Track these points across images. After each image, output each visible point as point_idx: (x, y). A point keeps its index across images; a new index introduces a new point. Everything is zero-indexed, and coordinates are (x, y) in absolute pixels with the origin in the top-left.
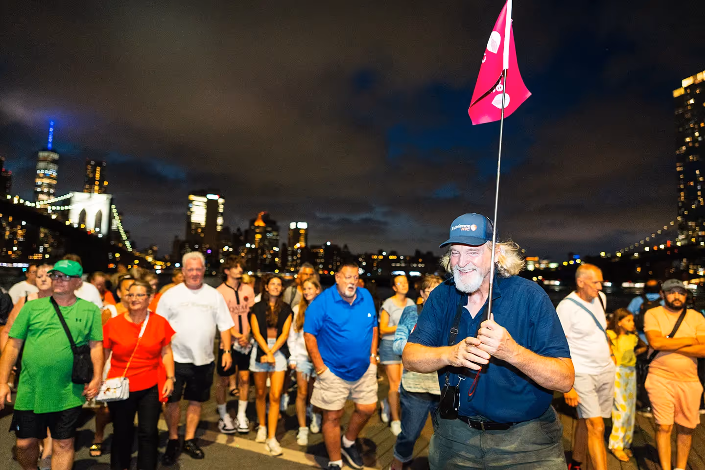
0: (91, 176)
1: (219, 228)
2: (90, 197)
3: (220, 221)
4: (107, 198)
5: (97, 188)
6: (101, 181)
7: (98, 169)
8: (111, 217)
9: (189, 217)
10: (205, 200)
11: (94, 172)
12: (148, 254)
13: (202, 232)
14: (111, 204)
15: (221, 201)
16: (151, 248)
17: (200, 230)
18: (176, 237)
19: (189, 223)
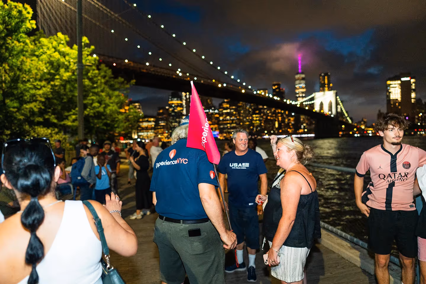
0: (323, 82)
1: (413, 101)
2: (324, 94)
3: (413, 95)
4: (334, 93)
5: (326, 89)
6: (329, 84)
7: (326, 77)
8: (337, 104)
9: (388, 96)
10: (399, 82)
11: (324, 80)
12: (362, 124)
13: (399, 105)
14: (336, 96)
15: (413, 80)
16: (363, 120)
17: (397, 104)
18: (380, 111)
19: (389, 100)
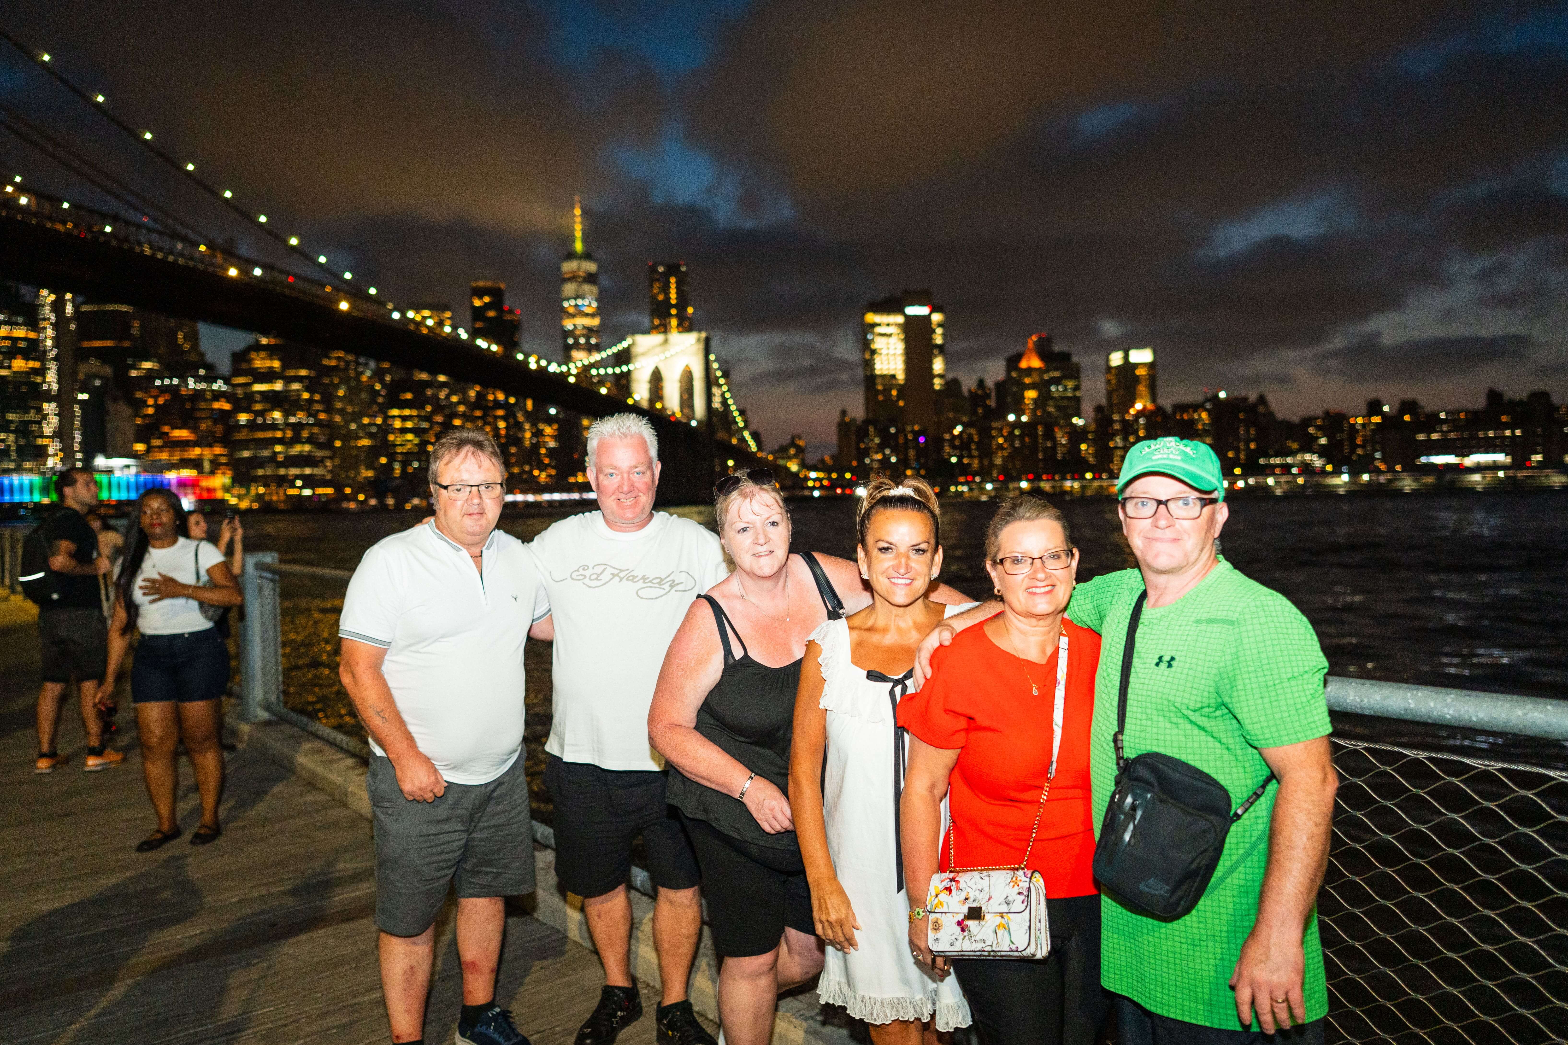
1: (937, 383)
3: (938, 365)
4: (698, 341)
8: (710, 381)
9: (869, 364)
10: (900, 319)
12: (789, 457)
13: (900, 396)
14: (707, 351)
15: (937, 317)
17: (894, 393)
19: (873, 378)
